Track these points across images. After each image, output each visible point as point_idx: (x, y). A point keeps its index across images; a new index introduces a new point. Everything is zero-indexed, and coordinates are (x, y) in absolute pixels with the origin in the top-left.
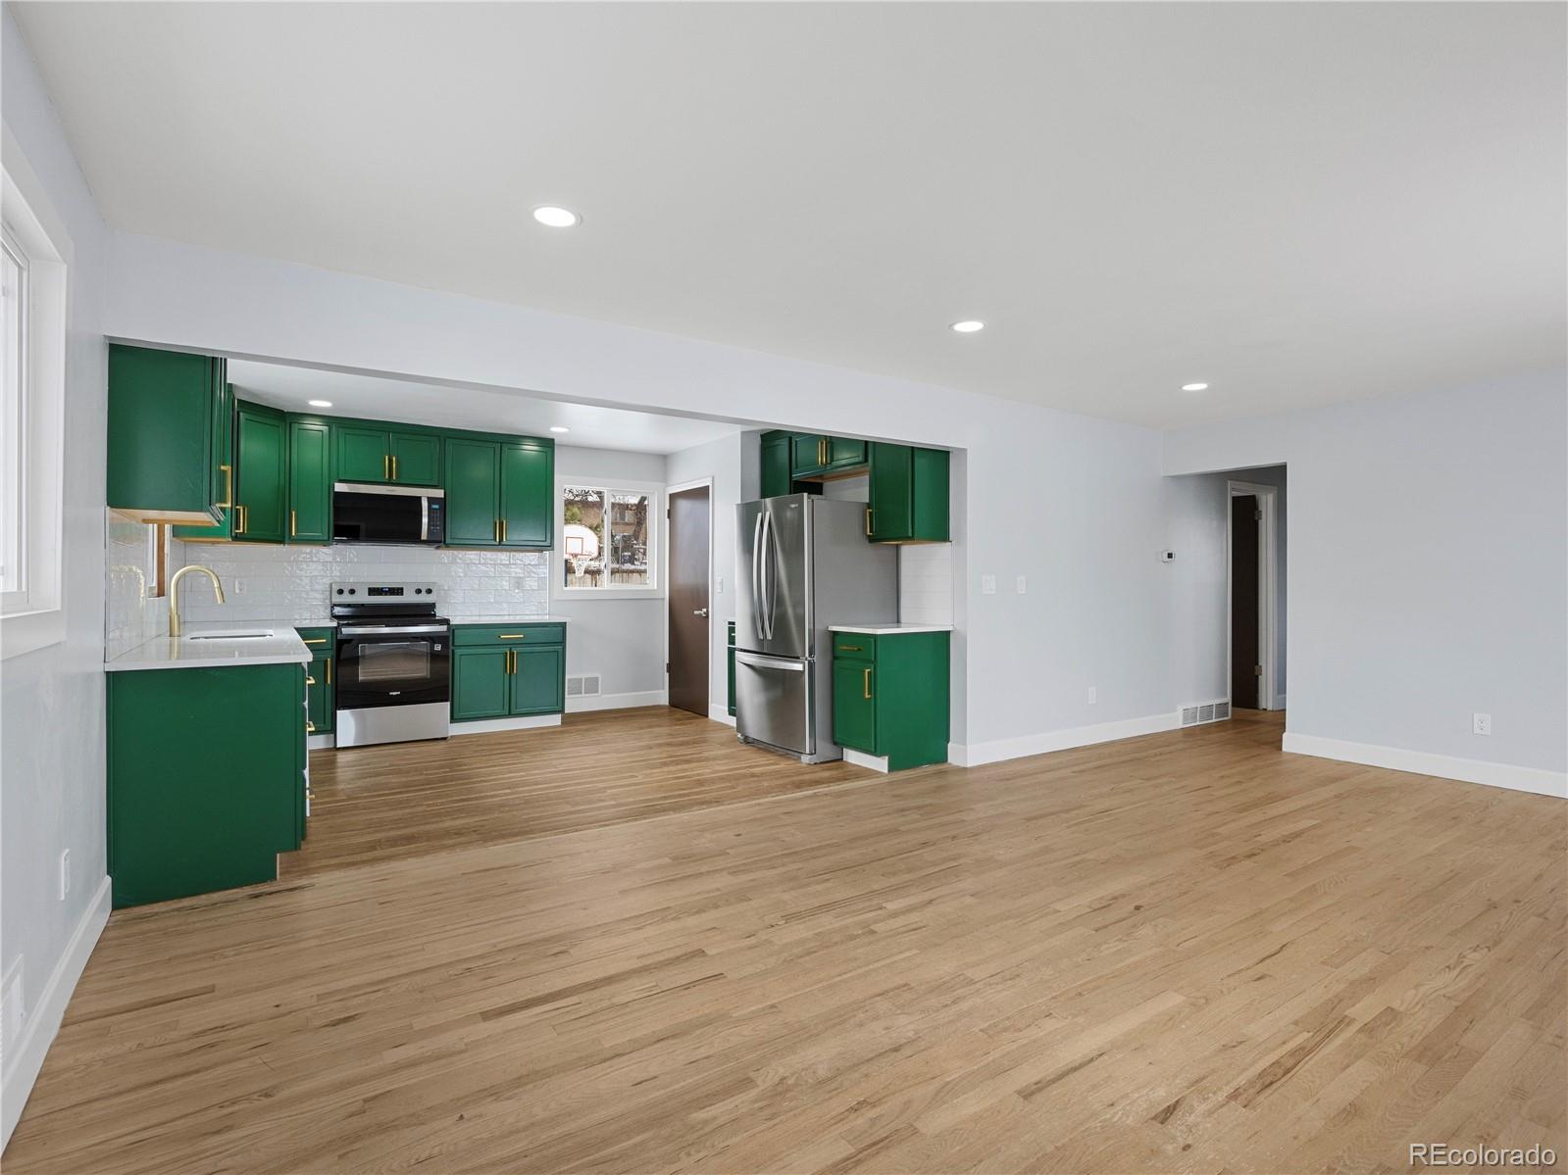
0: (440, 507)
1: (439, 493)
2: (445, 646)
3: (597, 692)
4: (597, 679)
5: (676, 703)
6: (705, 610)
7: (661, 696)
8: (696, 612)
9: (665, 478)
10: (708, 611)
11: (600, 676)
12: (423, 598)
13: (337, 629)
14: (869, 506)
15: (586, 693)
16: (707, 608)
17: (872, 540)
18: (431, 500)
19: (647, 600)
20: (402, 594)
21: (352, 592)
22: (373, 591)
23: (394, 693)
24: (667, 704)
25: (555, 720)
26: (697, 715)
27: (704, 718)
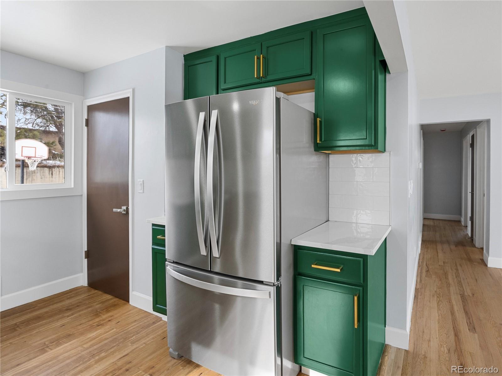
5: (93, 284)
6: (124, 208)
7: (79, 280)
8: (114, 210)
9: (83, 92)
10: (127, 209)
16: (127, 205)
17: (320, 148)
24: (85, 284)
26: (117, 299)
27: (125, 304)
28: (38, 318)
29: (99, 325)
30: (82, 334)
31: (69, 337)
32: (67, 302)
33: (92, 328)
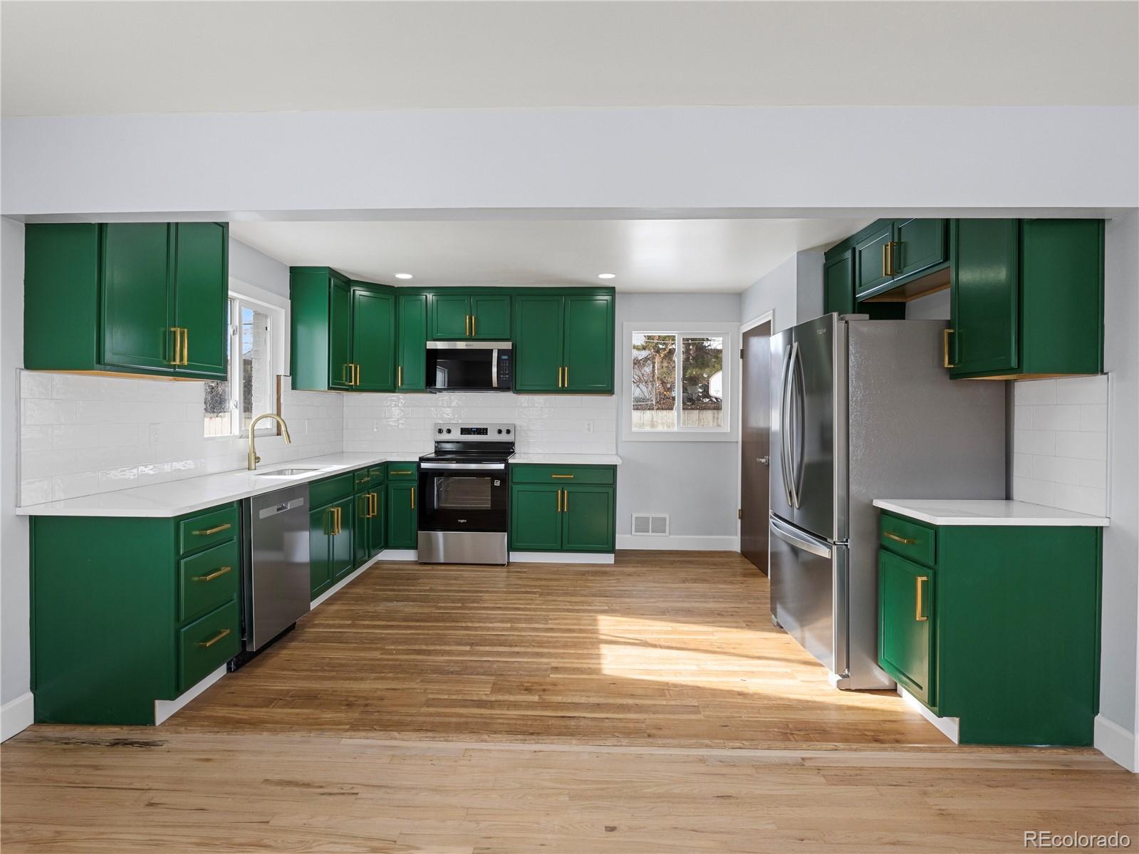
0: (509, 359)
1: (507, 345)
2: (504, 482)
3: (664, 532)
4: (665, 519)
5: (746, 553)
6: (766, 458)
7: (733, 542)
8: (761, 461)
9: (740, 319)
11: (667, 516)
12: (504, 438)
13: (418, 464)
14: (949, 324)
15: (652, 532)
16: (768, 456)
17: (954, 375)
18: (501, 352)
19: (717, 444)
20: (487, 434)
21: (449, 431)
22: (465, 431)
23: (462, 521)
24: (739, 551)
25: (609, 559)
26: (760, 571)
27: (764, 577)
28: (690, 562)
29: (731, 583)
30: (714, 583)
31: (704, 581)
32: (717, 559)
33: (725, 582)
